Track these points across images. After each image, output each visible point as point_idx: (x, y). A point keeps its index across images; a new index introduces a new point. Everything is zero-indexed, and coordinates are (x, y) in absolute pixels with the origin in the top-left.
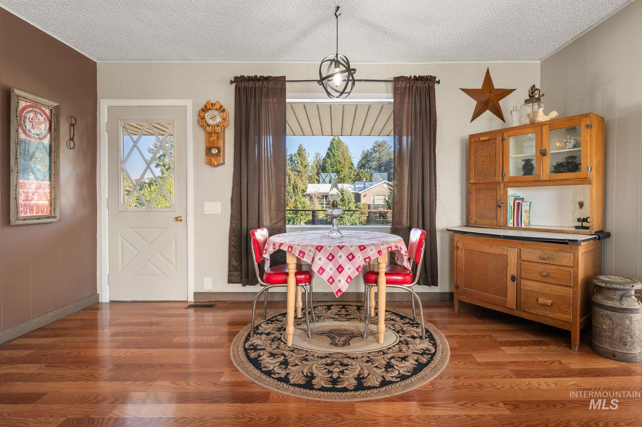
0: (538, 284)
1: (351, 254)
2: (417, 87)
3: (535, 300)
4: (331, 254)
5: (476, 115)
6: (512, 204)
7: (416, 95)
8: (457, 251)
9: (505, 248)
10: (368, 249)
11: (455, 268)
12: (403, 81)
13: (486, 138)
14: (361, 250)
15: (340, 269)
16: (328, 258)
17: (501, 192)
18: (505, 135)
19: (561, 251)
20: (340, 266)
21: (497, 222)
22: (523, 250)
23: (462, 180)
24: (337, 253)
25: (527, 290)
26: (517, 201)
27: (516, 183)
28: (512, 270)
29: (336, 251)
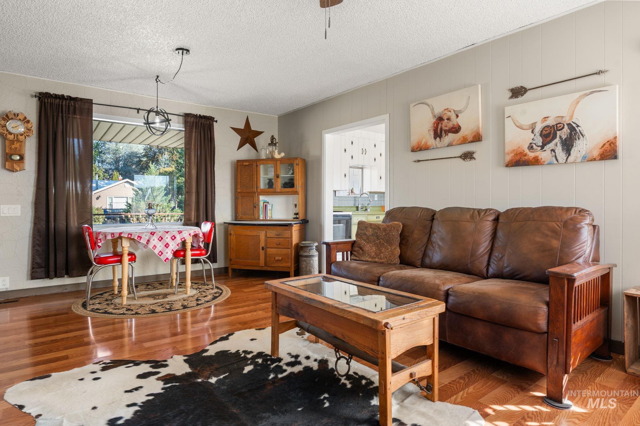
0: (275, 249)
1: (174, 236)
2: (201, 123)
3: (274, 259)
4: (160, 237)
5: (240, 146)
6: (262, 206)
7: (201, 128)
8: (230, 237)
9: (259, 231)
10: (183, 233)
11: (229, 248)
12: (192, 117)
13: (247, 164)
14: (179, 233)
15: (167, 245)
16: (158, 239)
17: (256, 198)
18: (258, 163)
19: (285, 230)
20: (167, 244)
21: (254, 217)
22: (268, 231)
23: (232, 189)
24: (165, 236)
25: (270, 254)
26: (265, 204)
27: (264, 193)
28: (262, 244)
29: (164, 234)
